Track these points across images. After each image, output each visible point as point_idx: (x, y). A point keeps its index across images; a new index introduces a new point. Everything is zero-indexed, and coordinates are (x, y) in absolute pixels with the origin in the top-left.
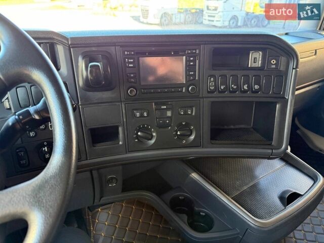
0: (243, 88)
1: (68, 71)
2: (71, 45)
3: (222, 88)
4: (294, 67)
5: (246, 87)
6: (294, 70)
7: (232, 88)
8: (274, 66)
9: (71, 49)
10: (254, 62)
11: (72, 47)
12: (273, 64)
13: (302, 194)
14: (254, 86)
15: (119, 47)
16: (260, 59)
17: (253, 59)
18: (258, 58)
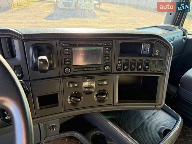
0: (139, 68)
1: (22, 57)
2: (24, 39)
3: (126, 67)
4: (170, 55)
5: (140, 67)
6: (169, 57)
7: (132, 67)
8: (158, 54)
9: (24, 42)
10: (145, 50)
11: (25, 41)
12: (157, 53)
13: (171, 129)
14: (145, 66)
15: (59, 41)
16: (149, 49)
17: (144, 48)
18: (147, 48)
